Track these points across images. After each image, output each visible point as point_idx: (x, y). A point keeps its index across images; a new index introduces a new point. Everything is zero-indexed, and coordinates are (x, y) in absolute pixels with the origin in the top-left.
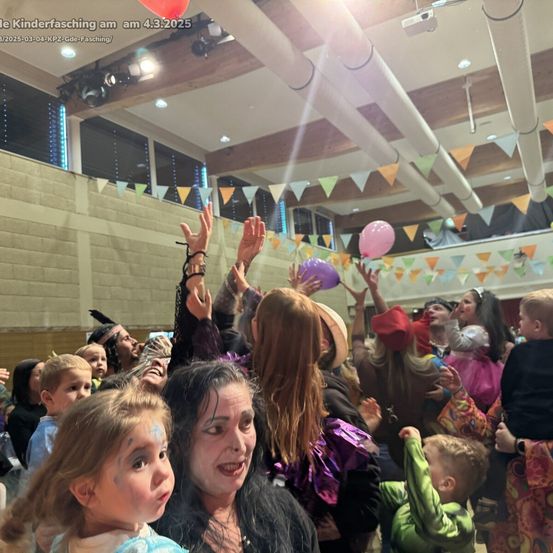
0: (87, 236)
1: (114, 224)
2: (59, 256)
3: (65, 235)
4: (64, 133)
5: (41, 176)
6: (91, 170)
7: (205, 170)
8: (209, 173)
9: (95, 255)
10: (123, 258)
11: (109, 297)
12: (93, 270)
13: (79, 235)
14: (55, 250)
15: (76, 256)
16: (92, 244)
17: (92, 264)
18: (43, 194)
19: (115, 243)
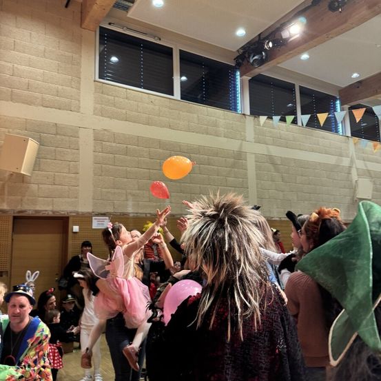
0: (253, 156)
1: (271, 147)
2: (236, 170)
3: (239, 156)
4: (239, 89)
5: (224, 119)
6: (256, 112)
7: (338, 102)
8: (342, 104)
9: (258, 168)
10: (277, 170)
11: (267, 197)
12: (257, 179)
13: (248, 155)
14: (233, 166)
15: (246, 169)
16: (256, 161)
17: (257, 175)
18: (226, 130)
19: (271, 160)
